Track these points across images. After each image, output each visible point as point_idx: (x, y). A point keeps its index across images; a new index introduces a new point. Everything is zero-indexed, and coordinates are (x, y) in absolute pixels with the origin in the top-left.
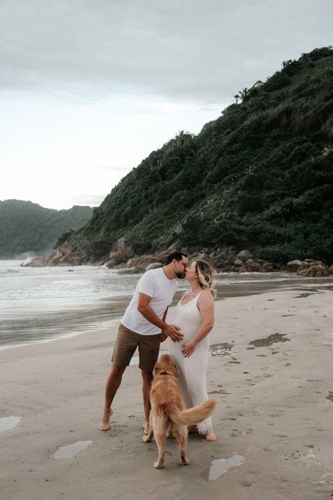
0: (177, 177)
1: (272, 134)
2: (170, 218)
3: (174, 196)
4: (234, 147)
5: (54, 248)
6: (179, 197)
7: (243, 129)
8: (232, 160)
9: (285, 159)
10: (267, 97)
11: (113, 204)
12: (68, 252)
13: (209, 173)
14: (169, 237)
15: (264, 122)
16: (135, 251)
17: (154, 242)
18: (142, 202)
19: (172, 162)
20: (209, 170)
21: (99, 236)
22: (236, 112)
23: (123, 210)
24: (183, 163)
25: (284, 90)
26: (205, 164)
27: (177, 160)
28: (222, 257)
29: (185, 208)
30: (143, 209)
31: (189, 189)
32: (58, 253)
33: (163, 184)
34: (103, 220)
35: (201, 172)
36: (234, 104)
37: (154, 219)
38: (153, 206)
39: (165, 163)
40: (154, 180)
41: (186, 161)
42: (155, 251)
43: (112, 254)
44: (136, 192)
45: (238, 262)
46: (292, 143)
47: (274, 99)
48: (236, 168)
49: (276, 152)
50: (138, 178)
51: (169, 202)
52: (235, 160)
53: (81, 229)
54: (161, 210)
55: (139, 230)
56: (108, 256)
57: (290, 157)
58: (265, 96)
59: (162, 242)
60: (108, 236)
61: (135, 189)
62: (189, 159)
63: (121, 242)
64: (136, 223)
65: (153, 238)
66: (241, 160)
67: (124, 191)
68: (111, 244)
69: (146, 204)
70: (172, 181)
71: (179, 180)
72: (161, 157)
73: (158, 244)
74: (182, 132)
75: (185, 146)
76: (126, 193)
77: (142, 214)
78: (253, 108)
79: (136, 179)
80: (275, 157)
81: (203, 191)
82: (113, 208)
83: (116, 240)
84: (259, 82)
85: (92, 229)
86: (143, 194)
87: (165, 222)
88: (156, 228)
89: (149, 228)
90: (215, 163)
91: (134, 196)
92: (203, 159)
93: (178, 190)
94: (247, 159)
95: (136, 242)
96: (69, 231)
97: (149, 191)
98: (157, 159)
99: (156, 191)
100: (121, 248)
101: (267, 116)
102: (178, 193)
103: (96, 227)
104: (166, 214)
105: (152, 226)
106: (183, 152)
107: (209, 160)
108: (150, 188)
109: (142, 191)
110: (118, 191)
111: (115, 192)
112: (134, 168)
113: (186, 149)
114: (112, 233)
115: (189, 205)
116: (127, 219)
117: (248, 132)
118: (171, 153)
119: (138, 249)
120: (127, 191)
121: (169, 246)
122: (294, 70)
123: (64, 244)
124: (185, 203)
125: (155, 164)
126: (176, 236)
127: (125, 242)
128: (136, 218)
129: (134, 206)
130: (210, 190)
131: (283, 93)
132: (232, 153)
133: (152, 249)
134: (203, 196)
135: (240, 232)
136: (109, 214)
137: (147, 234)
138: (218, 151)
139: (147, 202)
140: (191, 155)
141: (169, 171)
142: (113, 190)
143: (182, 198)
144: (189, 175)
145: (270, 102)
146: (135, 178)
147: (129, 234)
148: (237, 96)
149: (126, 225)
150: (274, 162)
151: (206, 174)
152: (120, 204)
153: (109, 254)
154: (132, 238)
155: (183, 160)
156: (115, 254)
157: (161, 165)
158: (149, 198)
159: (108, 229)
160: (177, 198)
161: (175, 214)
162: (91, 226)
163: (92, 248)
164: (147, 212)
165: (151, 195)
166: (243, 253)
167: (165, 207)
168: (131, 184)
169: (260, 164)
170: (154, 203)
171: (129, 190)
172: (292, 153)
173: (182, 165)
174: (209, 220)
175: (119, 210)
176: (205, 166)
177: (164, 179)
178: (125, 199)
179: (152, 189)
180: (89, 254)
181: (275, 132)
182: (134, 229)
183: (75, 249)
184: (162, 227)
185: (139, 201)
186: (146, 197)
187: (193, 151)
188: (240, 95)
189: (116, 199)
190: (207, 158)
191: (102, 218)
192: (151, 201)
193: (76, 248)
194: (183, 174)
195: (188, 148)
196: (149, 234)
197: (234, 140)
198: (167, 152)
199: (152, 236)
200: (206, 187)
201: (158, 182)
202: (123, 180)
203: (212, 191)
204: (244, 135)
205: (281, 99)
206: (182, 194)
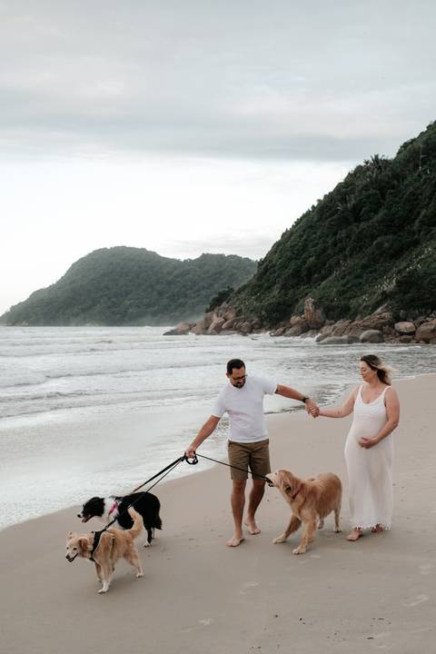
0: (377, 217)
2: (371, 272)
3: (375, 243)
5: (207, 311)
6: (382, 244)
11: (289, 254)
12: (231, 316)
13: (423, 212)
14: (375, 296)
16: (327, 315)
17: (353, 303)
18: (329, 251)
19: (368, 197)
20: (421, 208)
21: (272, 295)
23: (304, 262)
24: (384, 199)
26: (416, 200)
27: (376, 194)
29: (391, 259)
30: (332, 262)
31: (394, 233)
32: (215, 316)
33: (358, 227)
34: (276, 275)
35: (410, 211)
37: (350, 273)
38: (346, 256)
39: (358, 199)
40: (345, 221)
41: (387, 196)
42: (355, 314)
43: (294, 319)
44: (320, 238)
50: (320, 220)
51: (369, 250)
53: (244, 287)
54: (357, 261)
55: (329, 286)
56: (289, 321)
59: (365, 304)
60: (286, 295)
61: (318, 234)
62: (391, 193)
63: (309, 303)
64: (324, 278)
65: (350, 298)
67: (301, 236)
68: (290, 306)
69: (335, 254)
70: (370, 223)
71: (380, 222)
72: (352, 192)
73: (360, 306)
74: (377, 156)
75: (385, 176)
76: (306, 240)
77: (330, 267)
79: (318, 221)
81: (416, 237)
82: (290, 259)
83: (297, 301)
85: (260, 286)
86: (330, 240)
87: (365, 278)
88: (352, 286)
89: (344, 285)
90: (431, 199)
91: (317, 243)
92: (413, 194)
93: (378, 236)
95: (327, 303)
96: (227, 289)
97: (338, 236)
98: (346, 194)
99: (348, 236)
100: (308, 311)
102: (379, 239)
103: (266, 285)
104: (365, 267)
105: (348, 282)
106: (383, 184)
107: (421, 194)
108: (339, 232)
109: (328, 236)
110: (293, 237)
111: (289, 239)
112: (313, 207)
113: (386, 179)
114: (291, 292)
115: (396, 254)
116: (309, 276)
118: (366, 186)
119: (331, 312)
120: (305, 237)
121: (375, 308)
123: (222, 307)
124: (392, 251)
125: (344, 200)
126: (385, 296)
127: (313, 303)
128: (323, 272)
129: (318, 257)
130: (426, 235)
133: (351, 313)
134: (416, 243)
136: (284, 266)
137: (341, 293)
138: (433, 182)
139: (337, 250)
140: (393, 187)
141: (364, 209)
142: (284, 235)
143: (386, 245)
144: (393, 215)
146: (315, 219)
147: (317, 292)
149: (308, 282)
151: (419, 213)
152: (297, 254)
153: (289, 318)
154: (321, 299)
155: (383, 195)
156: (298, 318)
157: (353, 202)
158: (339, 245)
159: (284, 287)
160: (380, 246)
161: (377, 266)
162: (259, 283)
163: (266, 311)
164: (338, 264)
165: (341, 242)
167: (363, 257)
168: (311, 227)
170: (347, 253)
171: (308, 236)
173: (382, 201)
174: (430, 274)
175: (299, 262)
176: (415, 203)
177: (358, 219)
178: (305, 247)
179: (342, 233)
180: (262, 319)
182: (322, 286)
183: (239, 313)
184: (360, 283)
185: (324, 250)
186: (335, 244)
187: (396, 182)
189: (292, 247)
190: (419, 191)
191: (275, 272)
192: (342, 250)
193: (240, 311)
194: (385, 214)
195: (389, 178)
196: (344, 292)
198: (360, 183)
199: (348, 295)
200: (419, 231)
201: (349, 224)
202: (298, 223)
203: (428, 236)
206: (386, 241)
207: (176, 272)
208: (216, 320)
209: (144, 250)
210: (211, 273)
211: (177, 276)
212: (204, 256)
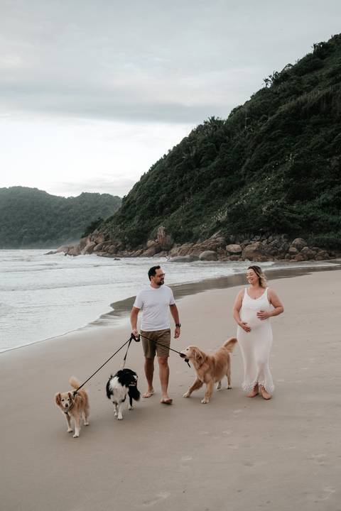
0: (214, 164)
1: (311, 121)
2: (208, 207)
3: (212, 183)
4: (273, 133)
5: (83, 237)
6: (217, 184)
7: (280, 115)
8: (271, 147)
9: (328, 147)
10: (300, 81)
11: (146, 192)
12: (101, 240)
13: (248, 160)
14: (212, 225)
15: (303, 108)
16: (175, 240)
17: (195, 230)
18: (177, 190)
19: (206, 148)
20: (246, 157)
21: (133, 224)
22: (269, 97)
23: (158, 198)
24: (218, 150)
25: (317, 74)
26: (242, 151)
27: (212, 147)
28: (276, 245)
29: (224, 196)
30: (179, 197)
31: (226, 176)
32: (88, 241)
33: (199, 171)
34: (136, 208)
35: (238, 160)
36: (264, 89)
37: (192, 207)
38: (189, 194)
39: (198, 149)
40: (189, 167)
41: (221, 148)
42: (197, 239)
43: (150, 243)
44: (170, 180)
45: (293, 249)
46: (334, 129)
47: (308, 84)
48: (276, 155)
49: (317, 139)
51: (207, 189)
52: (275, 147)
53: (112, 218)
54: (198, 198)
55: (177, 217)
56: (145, 244)
57: (332, 144)
58: (298, 80)
59: (204, 230)
60: (143, 224)
61: (169, 176)
62: (224, 146)
63: (161, 230)
64: (172, 211)
65: (192, 226)
66: (281, 147)
67: (156, 178)
68: (147, 232)
69: (181, 192)
70: (208, 168)
71: (215, 168)
72: (194, 144)
73: (200, 232)
74: (213, 118)
75: (219, 132)
76: (159, 181)
77: (178, 202)
78: (286, 93)
79: (169, 167)
80: (317, 144)
81: (242, 179)
82: (147, 196)
83: (152, 228)
84: (290, 65)
85: (124, 217)
86: (178, 182)
87: (204, 211)
88: (195, 216)
89: (188, 216)
90: (253, 150)
91: (168, 184)
92: (240, 146)
93: (214, 179)
94: (287, 146)
95: (175, 230)
96: (97, 220)
97: (184, 178)
98: (189, 146)
99: (191, 179)
100: (160, 236)
101: (306, 102)
102: (215, 181)
103: (128, 216)
104: (204, 202)
105: (191, 214)
106: (217, 139)
107: (247, 147)
108: (185, 175)
109: (176, 178)
110: (149, 179)
111: (146, 180)
112: (165, 155)
113: (220, 135)
114: (147, 222)
115: (228, 192)
116: (162, 208)
117: (287, 119)
118: (205, 140)
119: (178, 237)
120: (158, 179)
121: (211, 234)
122: (325, 53)
123: (94, 233)
124: (224, 190)
125: (188, 151)
126: (219, 224)
127: (164, 230)
128: (172, 206)
129: (168, 194)
130: (249, 178)
131: (316, 78)
132: (271, 139)
133: (193, 238)
134: (243, 184)
135: (293, 220)
136: (142, 202)
138: (255, 138)
139: (182, 189)
140: (225, 141)
141: (203, 158)
142: (142, 177)
143: (220, 185)
144: (226, 162)
145: (304, 86)
146: (166, 165)
147: (167, 221)
148: (266, 80)
149: (161, 214)
150: (315, 150)
151: (245, 161)
152: (152, 192)
153: (146, 242)
154: (170, 227)
155: (218, 148)
156: (153, 242)
157: (195, 152)
158: (184, 185)
159: (143, 218)
160: (215, 186)
161: (213, 202)
162: (123, 215)
163: (128, 236)
164: (183, 199)
165: (186, 182)
166: (297, 241)
167: (203, 195)
168: (163, 171)
169: (301, 151)
170: (190, 191)
172: (335, 140)
173: (217, 152)
174: (253, 208)
175: (154, 199)
176: (242, 153)
177: (199, 166)
178: (158, 187)
179: (187, 176)
180: (125, 243)
181: (315, 119)
182: (171, 217)
183: (107, 238)
184: (200, 215)
185: (173, 189)
186: (181, 185)
187: (227, 137)
188: (270, 79)
189: (149, 186)
190: (245, 145)
191: (135, 206)
192: (187, 189)
193: (108, 237)
194: (219, 162)
195: (222, 134)
196: (187, 222)
197: (272, 127)
198: (200, 138)
199: (191, 224)
200: (245, 175)
201: (192, 169)
202: (154, 167)
203: (252, 179)
204: (283, 122)
205: (314, 83)
206: (220, 182)
207: (62, 207)
208: (89, 244)
209: (36, 189)
210: (89, 207)
211: (63, 210)
212: (84, 195)
